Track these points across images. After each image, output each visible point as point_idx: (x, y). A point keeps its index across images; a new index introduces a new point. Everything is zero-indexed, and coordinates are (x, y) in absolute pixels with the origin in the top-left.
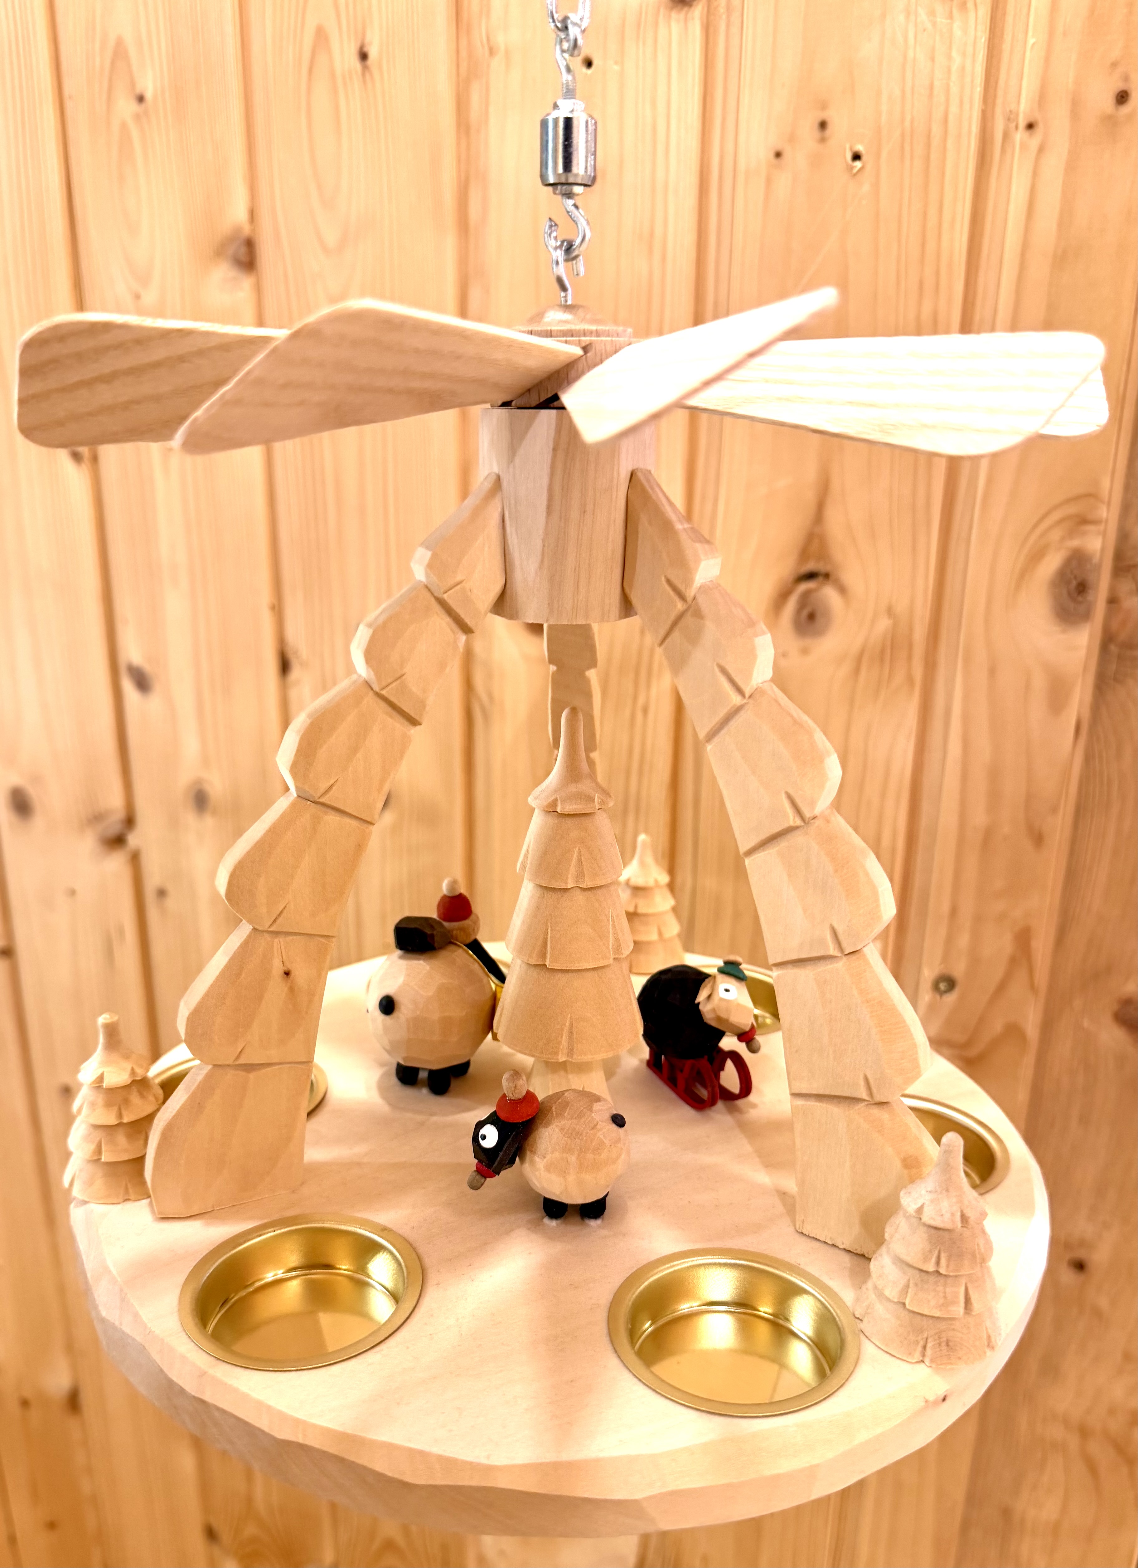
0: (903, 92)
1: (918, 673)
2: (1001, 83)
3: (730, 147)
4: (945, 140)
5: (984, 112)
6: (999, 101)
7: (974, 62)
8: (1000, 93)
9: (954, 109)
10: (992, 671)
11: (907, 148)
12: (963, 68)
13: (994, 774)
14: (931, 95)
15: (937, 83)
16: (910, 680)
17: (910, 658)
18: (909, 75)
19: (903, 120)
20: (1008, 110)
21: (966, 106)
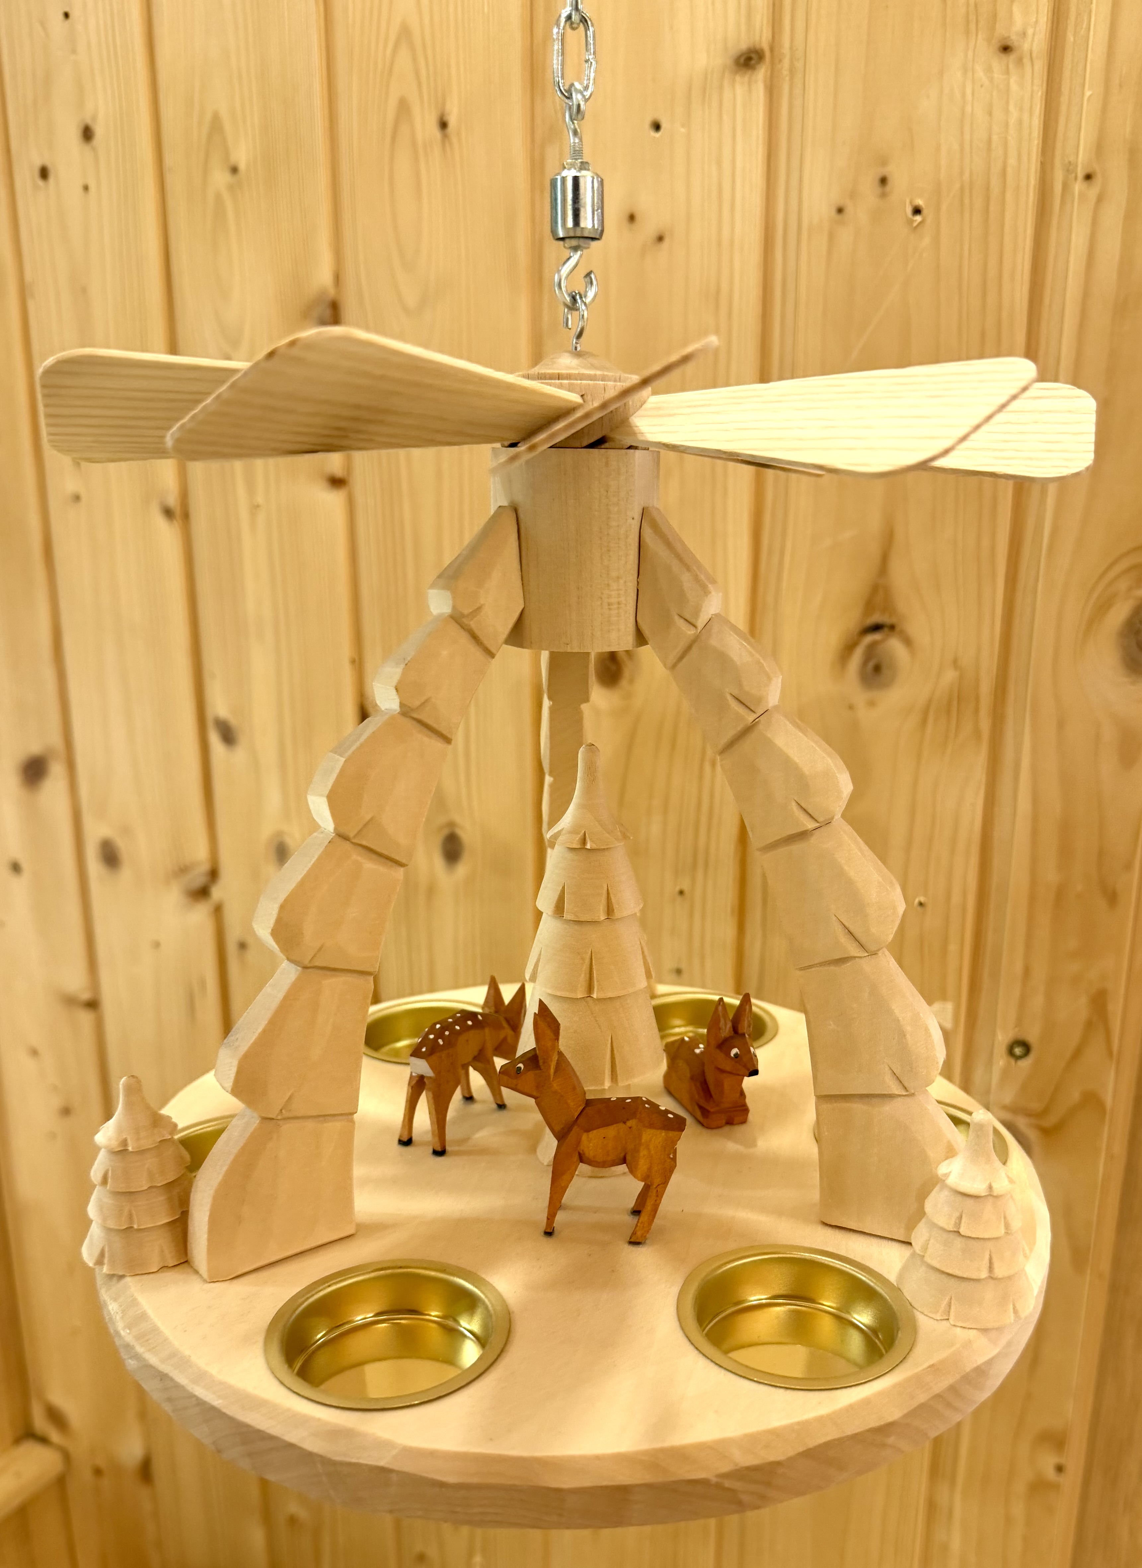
0: (962, 146)
1: (985, 725)
2: (1060, 135)
3: (794, 202)
4: (1003, 192)
5: (1043, 164)
6: (1058, 153)
7: (1031, 114)
8: (1059, 145)
9: (1012, 161)
10: (1061, 725)
11: (967, 201)
12: (1020, 122)
13: (1066, 829)
14: (989, 149)
15: (995, 138)
16: (977, 733)
17: (977, 710)
18: (967, 129)
19: (962, 173)
20: (1067, 161)
21: (1025, 158)
